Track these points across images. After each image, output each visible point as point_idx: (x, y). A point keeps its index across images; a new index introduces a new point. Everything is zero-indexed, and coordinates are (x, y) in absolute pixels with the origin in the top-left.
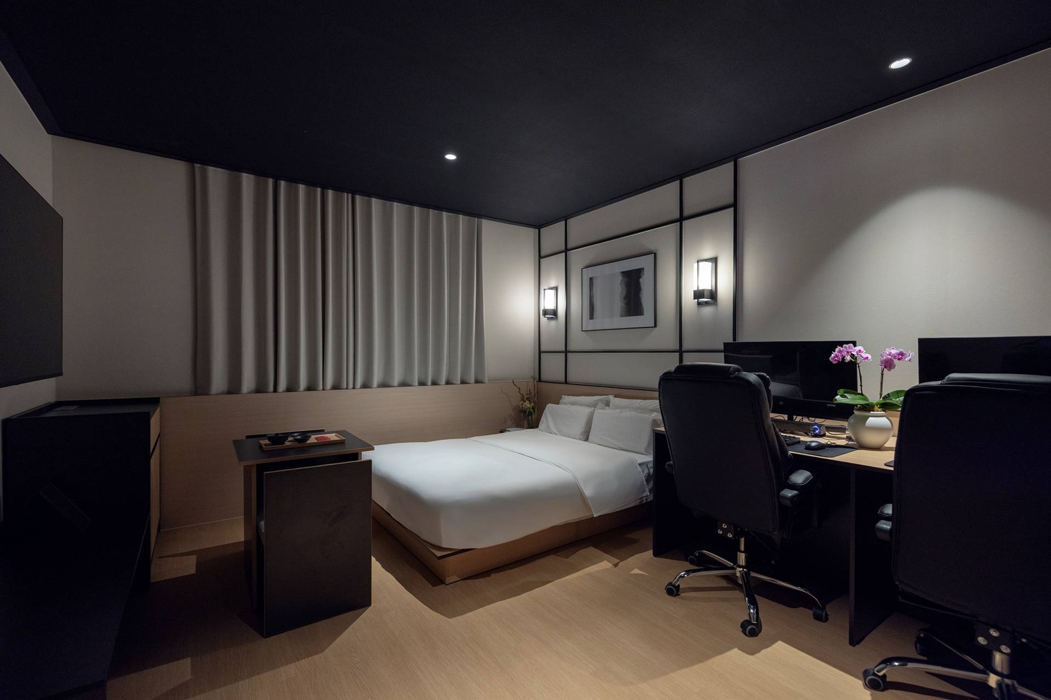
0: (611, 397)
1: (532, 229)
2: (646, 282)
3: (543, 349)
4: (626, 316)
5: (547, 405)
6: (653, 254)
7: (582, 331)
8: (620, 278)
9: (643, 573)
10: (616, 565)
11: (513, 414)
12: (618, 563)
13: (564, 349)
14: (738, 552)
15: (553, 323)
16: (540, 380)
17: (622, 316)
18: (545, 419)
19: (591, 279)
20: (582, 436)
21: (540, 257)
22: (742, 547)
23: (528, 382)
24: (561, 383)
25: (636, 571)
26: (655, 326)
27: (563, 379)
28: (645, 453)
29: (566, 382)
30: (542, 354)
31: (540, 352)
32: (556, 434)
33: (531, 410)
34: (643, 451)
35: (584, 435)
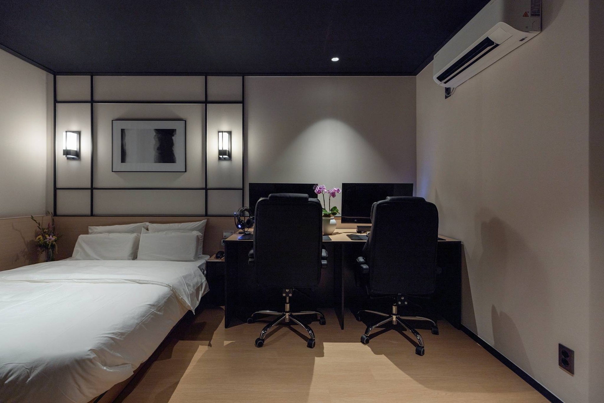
0: (147, 224)
1: (45, 72)
2: (177, 139)
3: (59, 185)
4: (160, 162)
5: (79, 236)
6: (185, 121)
7: (112, 171)
8: (154, 133)
9: (231, 342)
10: (210, 345)
11: (26, 250)
12: (210, 342)
13: (89, 186)
14: (286, 304)
15: (74, 163)
16: (55, 214)
17: (156, 162)
18: (79, 249)
19: (123, 131)
20: (130, 257)
21: (56, 101)
22: (288, 301)
23: (43, 217)
24: (89, 216)
25: (226, 343)
26: (186, 171)
27: (89, 212)
28: (194, 260)
29: (92, 215)
30: (58, 191)
31: (55, 189)
32: (99, 260)
33: (54, 243)
34: (192, 259)
35: (131, 256)
